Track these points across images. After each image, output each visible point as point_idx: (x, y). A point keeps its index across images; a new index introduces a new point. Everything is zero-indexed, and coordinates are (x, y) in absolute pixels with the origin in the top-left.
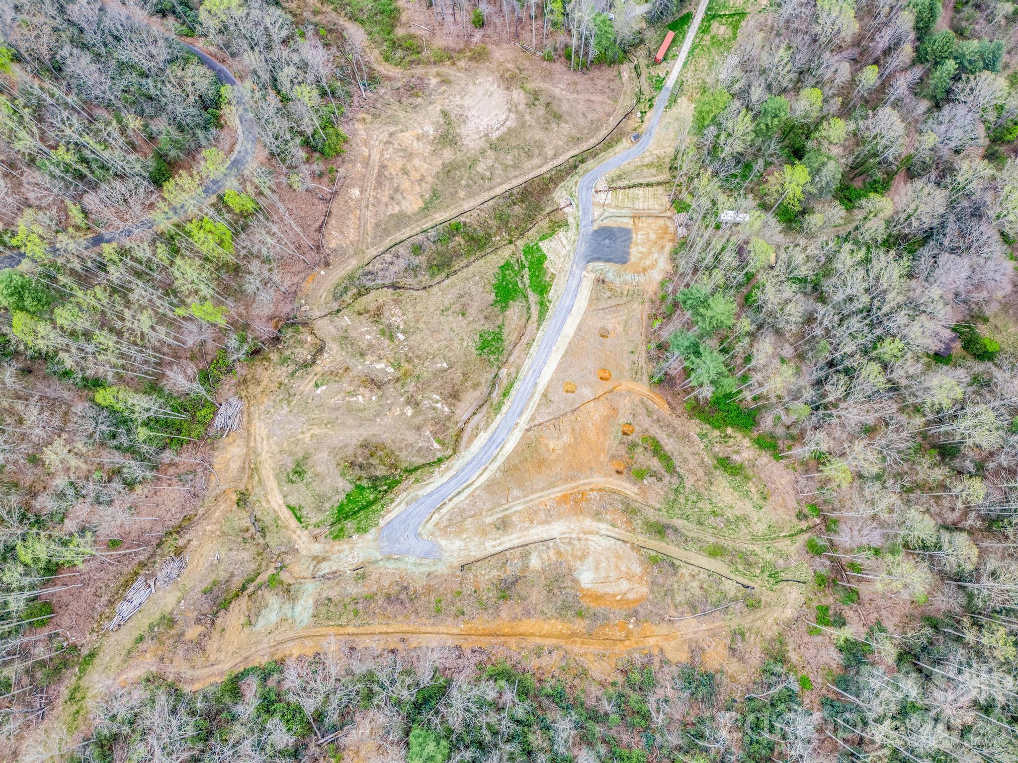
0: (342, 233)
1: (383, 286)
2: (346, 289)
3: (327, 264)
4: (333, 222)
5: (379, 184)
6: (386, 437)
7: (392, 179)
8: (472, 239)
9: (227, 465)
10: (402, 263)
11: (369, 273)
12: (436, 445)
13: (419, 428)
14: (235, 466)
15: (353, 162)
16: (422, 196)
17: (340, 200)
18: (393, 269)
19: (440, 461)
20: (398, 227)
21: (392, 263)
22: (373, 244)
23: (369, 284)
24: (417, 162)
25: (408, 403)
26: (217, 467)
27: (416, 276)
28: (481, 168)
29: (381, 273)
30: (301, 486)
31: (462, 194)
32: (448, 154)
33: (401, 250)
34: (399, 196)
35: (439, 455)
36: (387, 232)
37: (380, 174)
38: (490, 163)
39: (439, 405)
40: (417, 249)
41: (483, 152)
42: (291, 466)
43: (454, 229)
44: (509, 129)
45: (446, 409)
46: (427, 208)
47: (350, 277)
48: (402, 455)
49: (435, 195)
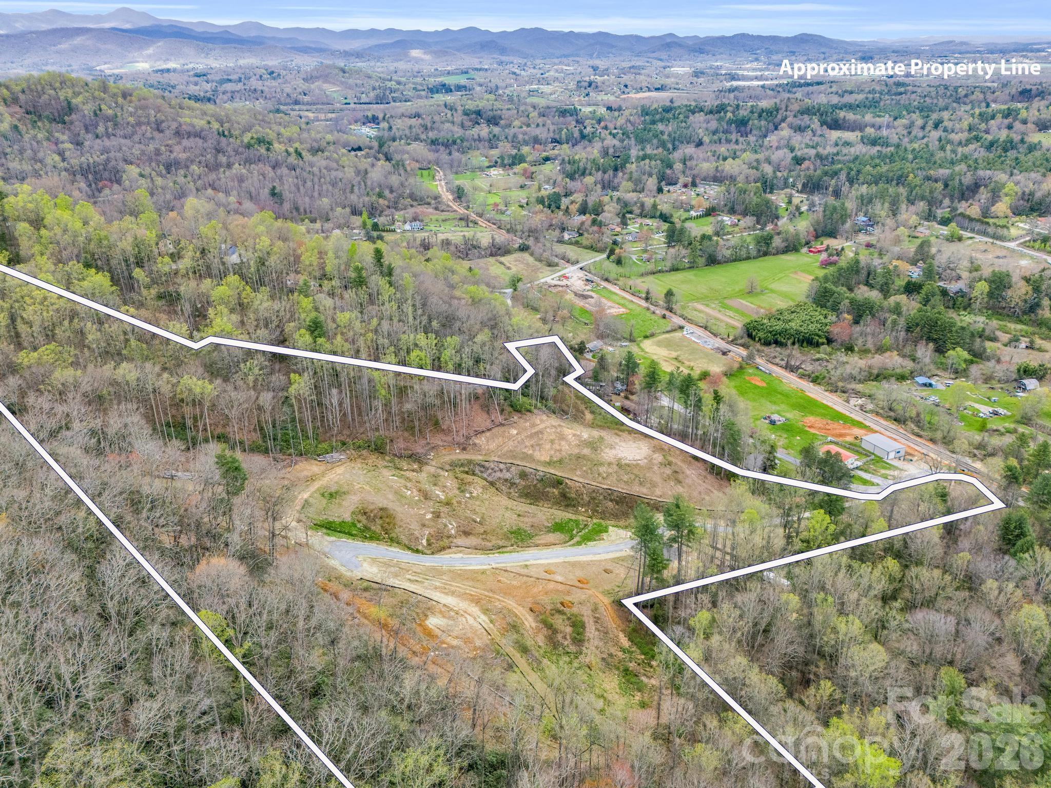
0: (488, 441)
1: (485, 479)
2: (462, 465)
3: (464, 449)
4: (488, 434)
5: (531, 436)
6: (400, 516)
7: (542, 439)
8: (564, 495)
9: (302, 471)
10: (508, 475)
11: (483, 466)
12: (424, 542)
13: (424, 525)
14: (306, 473)
15: (526, 421)
16: (551, 457)
17: (501, 429)
18: (498, 474)
19: (417, 551)
20: (522, 459)
21: (501, 470)
22: (499, 457)
23: (477, 472)
24: (563, 443)
25: (433, 513)
26: (297, 466)
27: (510, 488)
28: (602, 469)
29: (490, 471)
30: (324, 501)
31: (578, 473)
32: (586, 451)
33: (513, 468)
34: (537, 448)
35: (420, 548)
36: (514, 457)
37: (537, 433)
38: (610, 470)
39: (450, 526)
40: (523, 475)
41: (610, 464)
42: (333, 490)
43: (558, 483)
44: (638, 465)
45: (453, 532)
46: (549, 464)
47: (470, 462)
48: (397, 530)
49: (561, 461)
